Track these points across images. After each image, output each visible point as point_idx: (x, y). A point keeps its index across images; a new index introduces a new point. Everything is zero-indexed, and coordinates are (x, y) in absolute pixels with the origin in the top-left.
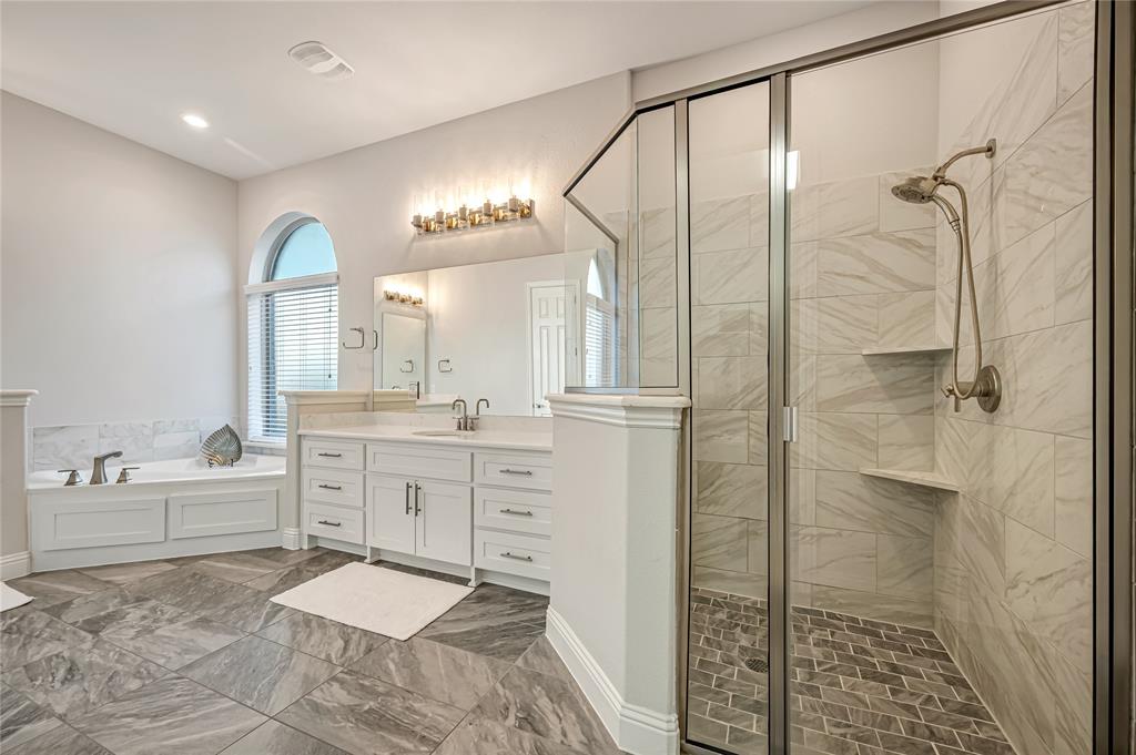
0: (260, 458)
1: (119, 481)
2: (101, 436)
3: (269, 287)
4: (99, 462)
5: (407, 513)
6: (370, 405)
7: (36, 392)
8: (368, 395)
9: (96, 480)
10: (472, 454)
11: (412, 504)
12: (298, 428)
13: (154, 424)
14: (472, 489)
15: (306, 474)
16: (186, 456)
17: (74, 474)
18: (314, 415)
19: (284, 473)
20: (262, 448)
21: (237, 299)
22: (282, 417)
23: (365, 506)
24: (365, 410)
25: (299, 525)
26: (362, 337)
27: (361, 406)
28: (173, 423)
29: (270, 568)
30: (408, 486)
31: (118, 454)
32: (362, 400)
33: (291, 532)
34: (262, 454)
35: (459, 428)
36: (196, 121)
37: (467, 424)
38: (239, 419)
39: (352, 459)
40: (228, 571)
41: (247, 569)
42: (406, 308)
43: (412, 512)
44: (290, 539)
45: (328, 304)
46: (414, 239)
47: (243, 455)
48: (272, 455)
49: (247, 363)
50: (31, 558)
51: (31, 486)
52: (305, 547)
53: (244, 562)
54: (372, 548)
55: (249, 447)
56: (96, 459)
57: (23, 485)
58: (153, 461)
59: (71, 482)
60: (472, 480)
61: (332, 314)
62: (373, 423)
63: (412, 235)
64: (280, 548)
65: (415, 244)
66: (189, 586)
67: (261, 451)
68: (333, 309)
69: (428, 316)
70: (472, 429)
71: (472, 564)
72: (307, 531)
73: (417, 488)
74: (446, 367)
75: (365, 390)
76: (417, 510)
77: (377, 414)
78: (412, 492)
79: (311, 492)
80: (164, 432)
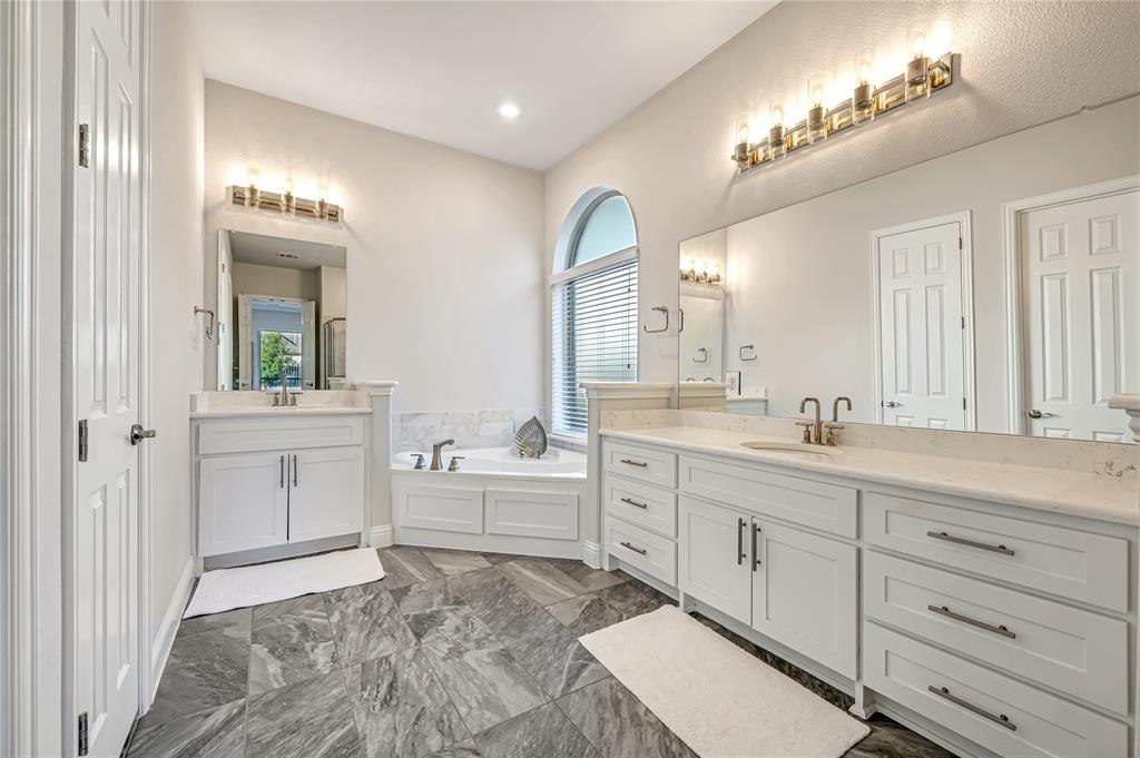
0: (562, 453)
1: (450, 469)
2: (443, 423)
3: (572, 273)
4: (437, 448)
5: (740, 563)
6: (675, 401)
7: (396, 383)
8: (672, 389)
9: (435, 466)
10: (859, 492)
11: (747, 550)
12: (599, 427)
13: (480, 413)
14: (859, 551)
15: (608, 481)
16: (504, 445)
17: (420, 459)
18: (615, 412)
19: (585, 476)
20: (564, 442)
21: (544, 289)
22: (581, 411)
23: (677, 535)
24: (669, 407)
25: (599, 540)
26: (668, 317)
27: (665, 401)
28: (494, 412)
29: (573, 590)
30: (741, 524)
31: (450, 442)
32: (666, 395)
33: (592, 546)
34: (563, 448)
35: (808, 439)
36: (509, 111)
37: (822, 435)
38: (545, 410)
39: (661, 472)
40: (532, 583)
41: (549, 584)
42: (701, 288)
43: (748, 561)
44: (590, 554)
45: (626, 284)
46: (734, 180)
47: (549, 447)
48: (573, 450)
49: (552, 354)
50: (393, 530)
51: (394, 466)
52: (606, 568)
53: (547, 573)
54: (685, 594)
55: (553, 440)
56: (435, 446)
57: (388, 465)
58: (478, 447)
59: (418, 466)
60: (859, 536)
61: (632, 294)
62: (679, 424)
63: (732, 174)
64: (580, 563)
65: (735, 187)
66: (497, 595)
67: (562, 445)
68: (632, 288)
69: (727, 294)
70: (831, 443)
71: (859, 677)
72: (608, 550)
73: (755, 529)
74: (748, 354)
75: (668, 382)
76: (755, 563)
77: (684, 412)
78: (747, 532)
79: (613, 504)
80: (487, 422)
